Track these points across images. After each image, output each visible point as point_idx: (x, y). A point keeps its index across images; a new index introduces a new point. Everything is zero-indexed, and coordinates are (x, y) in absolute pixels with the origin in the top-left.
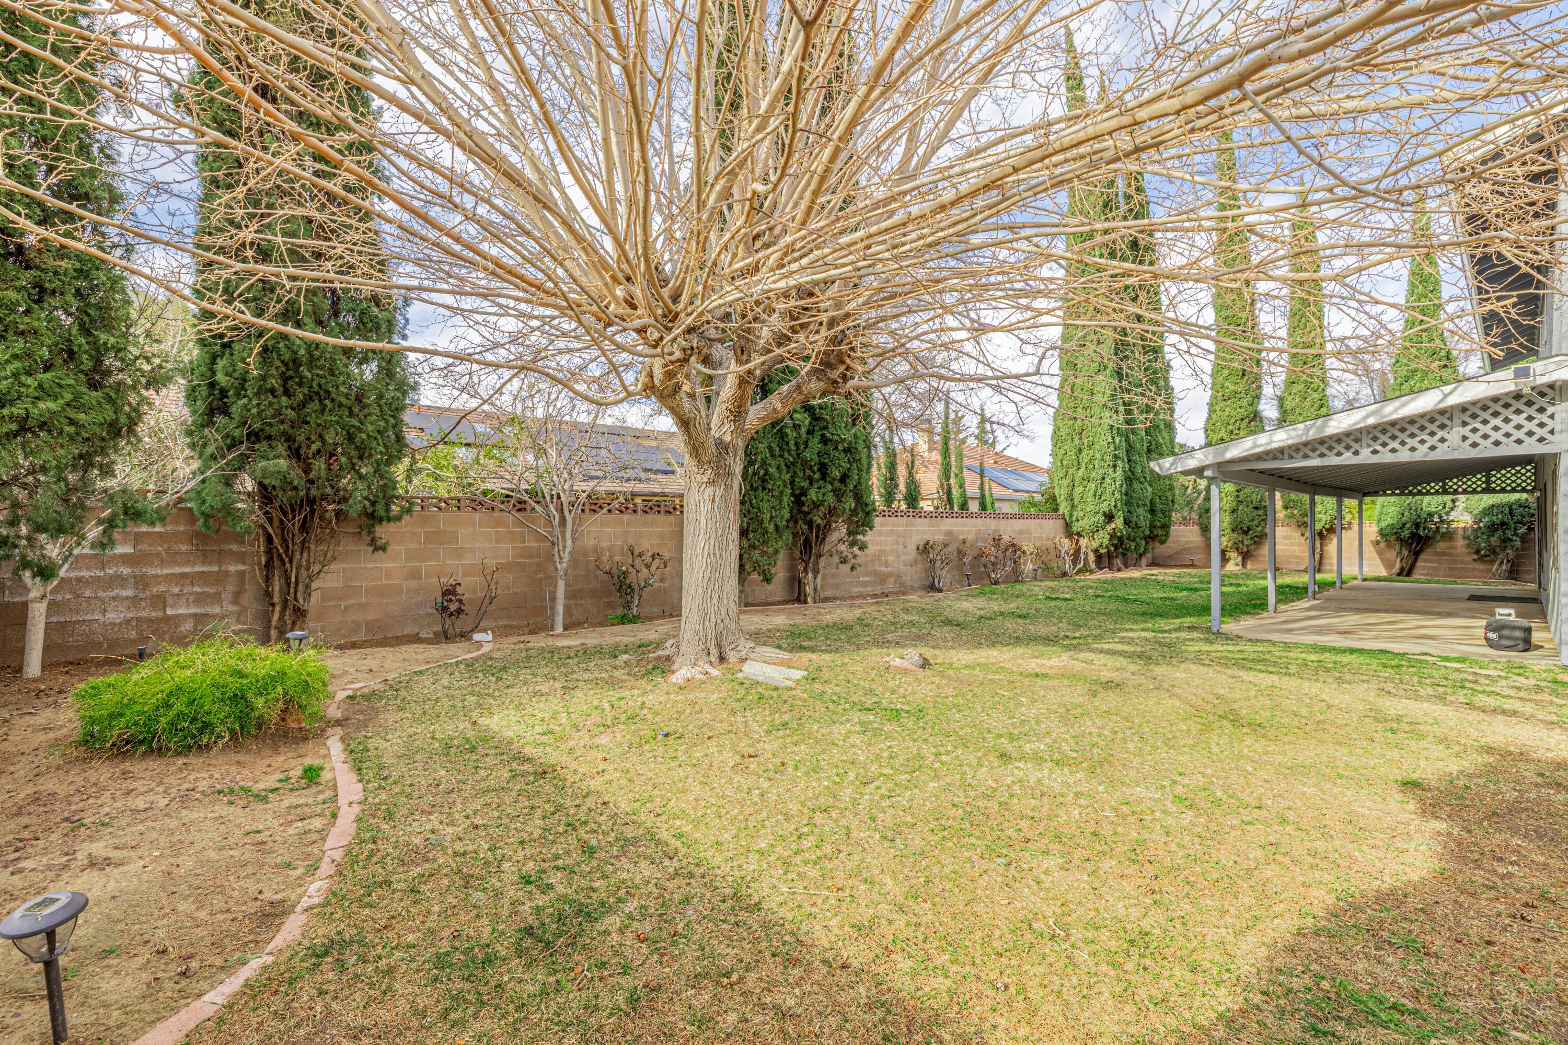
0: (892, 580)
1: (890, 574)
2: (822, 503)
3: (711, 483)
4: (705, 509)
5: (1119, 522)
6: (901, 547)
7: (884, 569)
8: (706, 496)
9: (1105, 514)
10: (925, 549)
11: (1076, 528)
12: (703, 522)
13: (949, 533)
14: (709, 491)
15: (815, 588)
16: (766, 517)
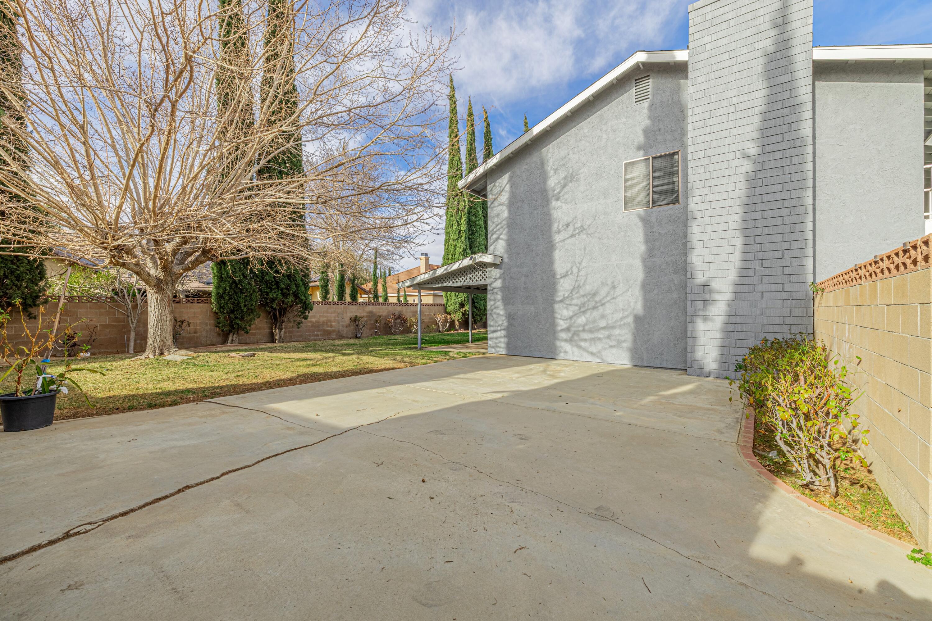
0: (334, 333)
1: (333, 331)
2: (276, 299)
3: (155, 293)
4: (154, 303)
5: (467, 307)
6: (340, 319)
7: (329, 329)
8: (154, 298)
9: (460, 304)
10: (355, 320)
11: (448, 310)
12: (153, 307)
13: (371, 312)
14: (155, 296)
15: (280, 336)
16: (242, 305)
